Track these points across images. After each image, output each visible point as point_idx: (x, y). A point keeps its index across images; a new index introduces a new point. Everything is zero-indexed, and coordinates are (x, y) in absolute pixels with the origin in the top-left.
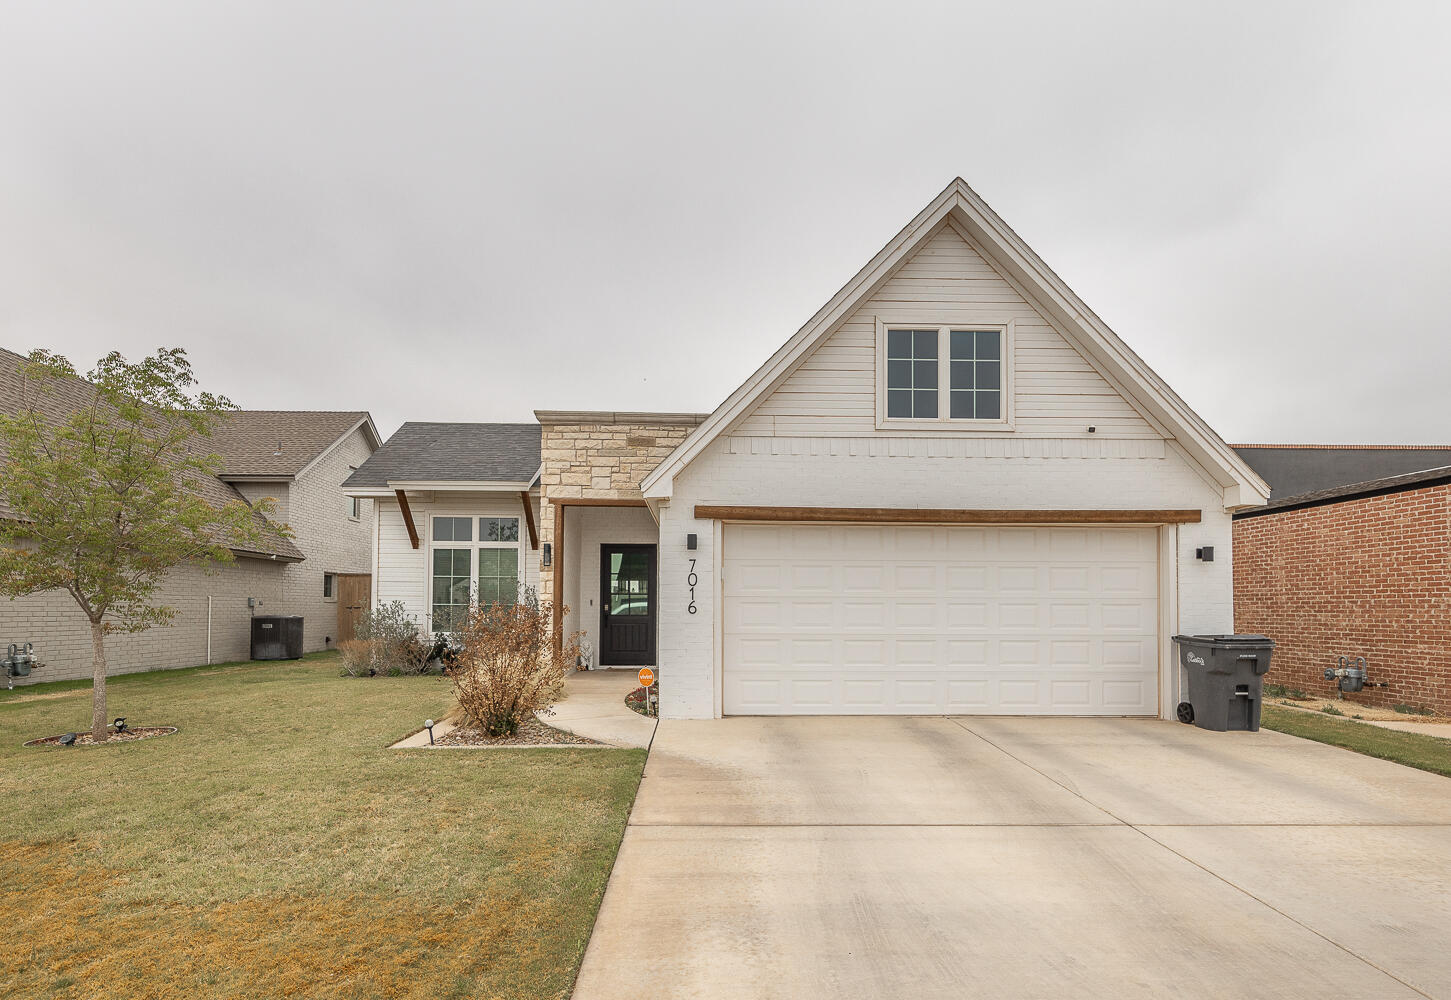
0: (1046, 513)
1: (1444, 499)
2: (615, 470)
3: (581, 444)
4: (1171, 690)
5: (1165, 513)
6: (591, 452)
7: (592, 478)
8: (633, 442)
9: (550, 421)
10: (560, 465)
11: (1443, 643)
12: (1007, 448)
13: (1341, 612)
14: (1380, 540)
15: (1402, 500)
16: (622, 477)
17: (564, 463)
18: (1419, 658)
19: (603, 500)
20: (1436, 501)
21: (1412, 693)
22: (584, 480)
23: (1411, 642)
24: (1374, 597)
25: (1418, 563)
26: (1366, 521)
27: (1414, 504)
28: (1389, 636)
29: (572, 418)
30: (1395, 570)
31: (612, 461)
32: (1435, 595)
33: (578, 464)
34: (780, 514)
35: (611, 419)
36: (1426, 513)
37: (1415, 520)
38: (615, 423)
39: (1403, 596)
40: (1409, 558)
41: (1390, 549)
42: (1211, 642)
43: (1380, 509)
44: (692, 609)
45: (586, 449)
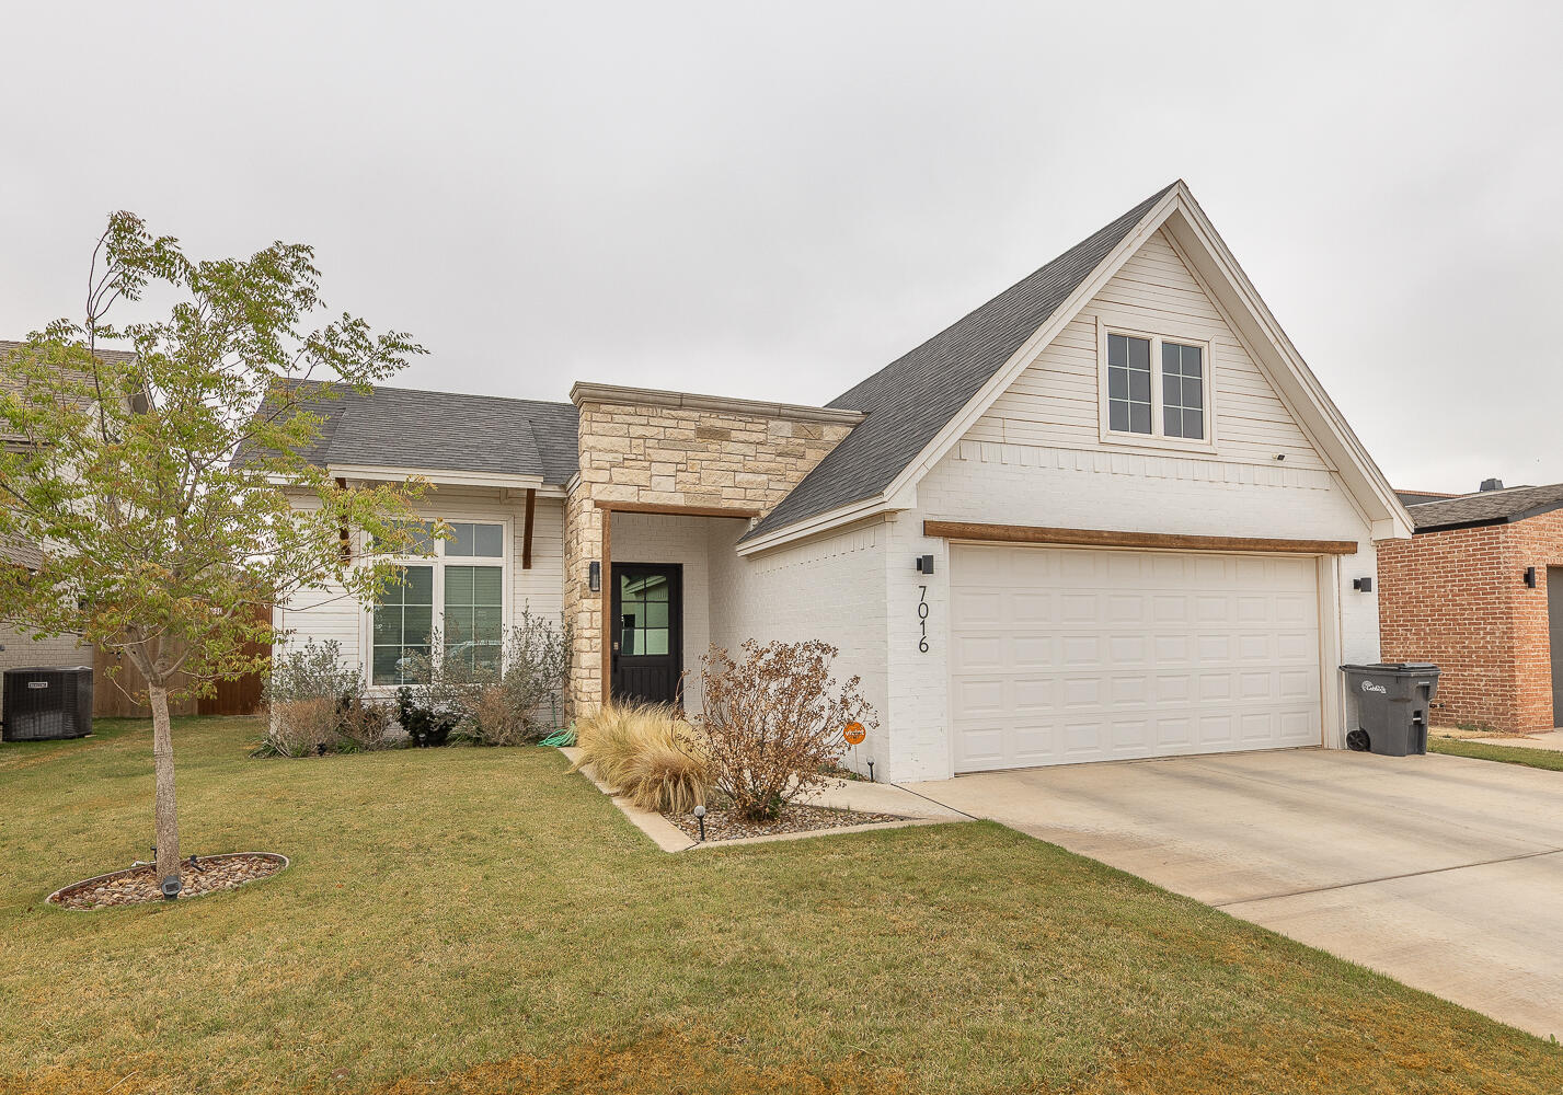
0: (1244, 541)
1: (1498, 538)
2: (681, 467)
3: (637, 431)
4: (1337, 719)
5: (1332, 544)
6: (650, 443)
7: (651, 476)
8: (703, 433)
9: (592, 397)
10: (610, 457)
11: (1499, 666)
12: (1213, 470)
13: (1395, 639)
14: (1434, 573)
15: (1456, 537)
16: (691, 478)
17: (616, 455)
18: (1476, 680)
19: (666, 506)
20: (1489, 539)
21: (1469, 712)
22: (642, 478)
23: (1468, 666)
24: (1429, 625)
25: (1472, 594)
26: (1420, 555)
27: (1468, 541)
28: (1446, 661)
29: (626, 395)
30: (1450, 601)
31: (678, 456)
32: (1490, 624)
33: (634, 457)
34: (1013, 534)
35: (678, 402)
36: (1480, 550)
37: (1469, 556)
38: (681, 407)
39: (1459, 624)
40: (1464, 590)
41: (1445, 582)
42: (1395, 670)
43: (1435, 545)
44: (923, 646)
45: (644, 438)
